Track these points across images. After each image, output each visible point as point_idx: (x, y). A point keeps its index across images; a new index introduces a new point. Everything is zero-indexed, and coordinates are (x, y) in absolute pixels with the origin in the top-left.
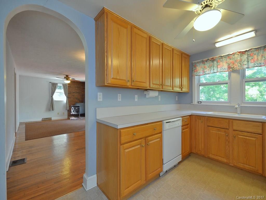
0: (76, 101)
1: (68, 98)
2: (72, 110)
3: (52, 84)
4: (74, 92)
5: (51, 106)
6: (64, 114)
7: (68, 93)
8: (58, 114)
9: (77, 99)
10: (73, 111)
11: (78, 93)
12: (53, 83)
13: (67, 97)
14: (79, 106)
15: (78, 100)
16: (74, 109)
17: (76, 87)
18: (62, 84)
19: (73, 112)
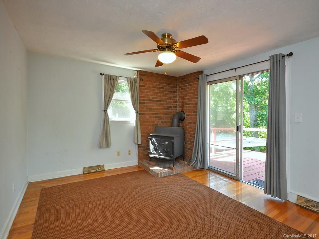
0: (156, 123)
1: (140, 113)
2: (151, 146)
3: (105, 78)
4: (151, 99)
5: (103, 133)
6: (129, 154)
7: (140, 103)
8: (118, 154)
9: (156, 117)
10: (156, 150)
11: (158, 101)
12: (109, 75)
13: (137, 112)
14: (173, 138)
15: (159, 120)
16: (156, 144)
17: (155, 87)
18: (128, 79)
19: (154, 152)
